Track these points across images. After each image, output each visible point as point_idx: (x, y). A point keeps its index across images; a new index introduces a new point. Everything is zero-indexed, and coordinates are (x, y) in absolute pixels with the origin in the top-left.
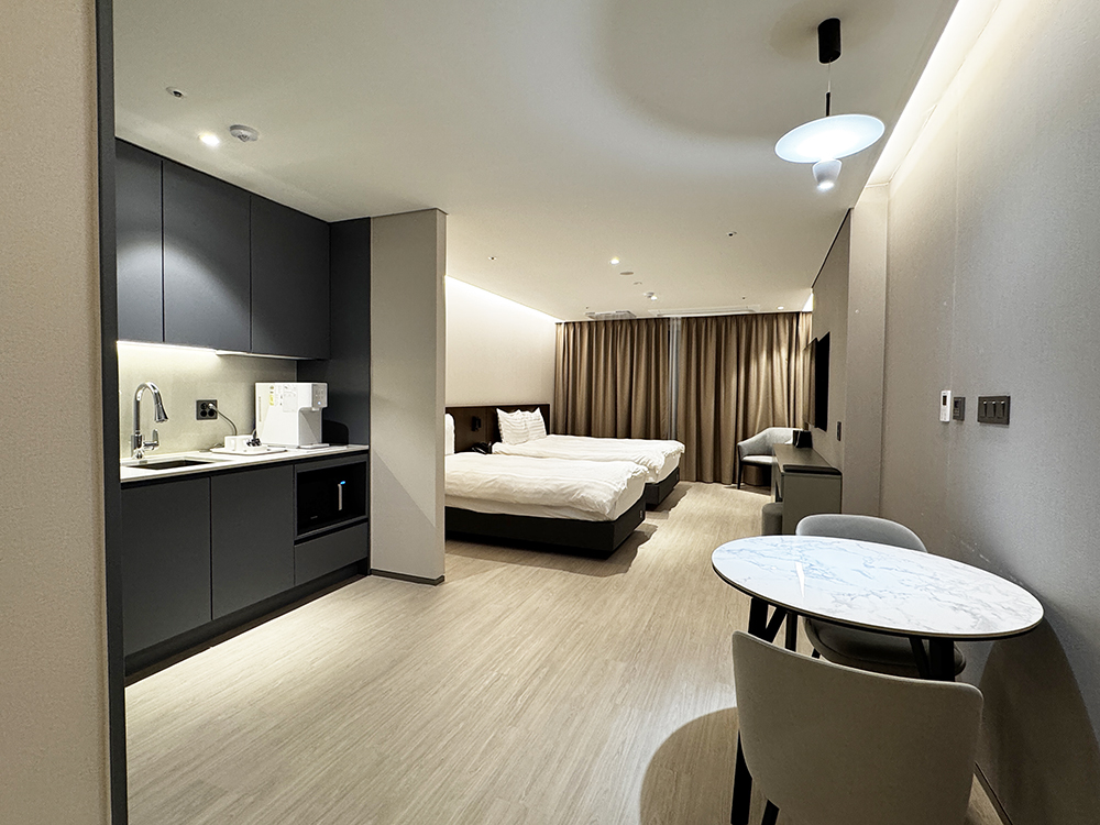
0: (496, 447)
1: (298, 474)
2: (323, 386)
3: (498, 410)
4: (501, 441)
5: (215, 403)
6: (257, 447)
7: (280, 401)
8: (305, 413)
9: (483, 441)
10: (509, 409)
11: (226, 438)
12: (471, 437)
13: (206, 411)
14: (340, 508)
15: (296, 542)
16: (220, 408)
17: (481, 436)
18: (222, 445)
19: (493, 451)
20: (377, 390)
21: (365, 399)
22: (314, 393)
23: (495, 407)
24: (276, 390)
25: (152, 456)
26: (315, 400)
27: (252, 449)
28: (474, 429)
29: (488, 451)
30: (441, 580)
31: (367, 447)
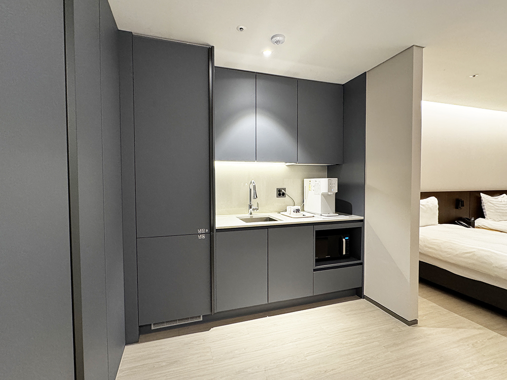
0: (479, 222)
1: (316, 231)
2: (335, 181)
3: (481, 194)
4: (484, 217)
5: (285, 189)
6: (298, 213)
7: (313, 188)
8: (325, 196)
9: (466, 216)
10: (492, 193)
11: (287, 207)
12: (455, 213)
13: (281, 193)
14: (344, 253)
15: (315, 270)
16: (287, 192)
17: (464, 212)
18: (286, 211)
19: (476, 225)
20: (370, 181)
21: (361, 188)
22: (330, 185)
23: (479, 192)
24: (311, 183)
25: (256, 215)
26: (330, 189)
27: (296, 215)
28: (457, 207)
29: (470, 224)
30: (414, 323)
31: (362, 218)
